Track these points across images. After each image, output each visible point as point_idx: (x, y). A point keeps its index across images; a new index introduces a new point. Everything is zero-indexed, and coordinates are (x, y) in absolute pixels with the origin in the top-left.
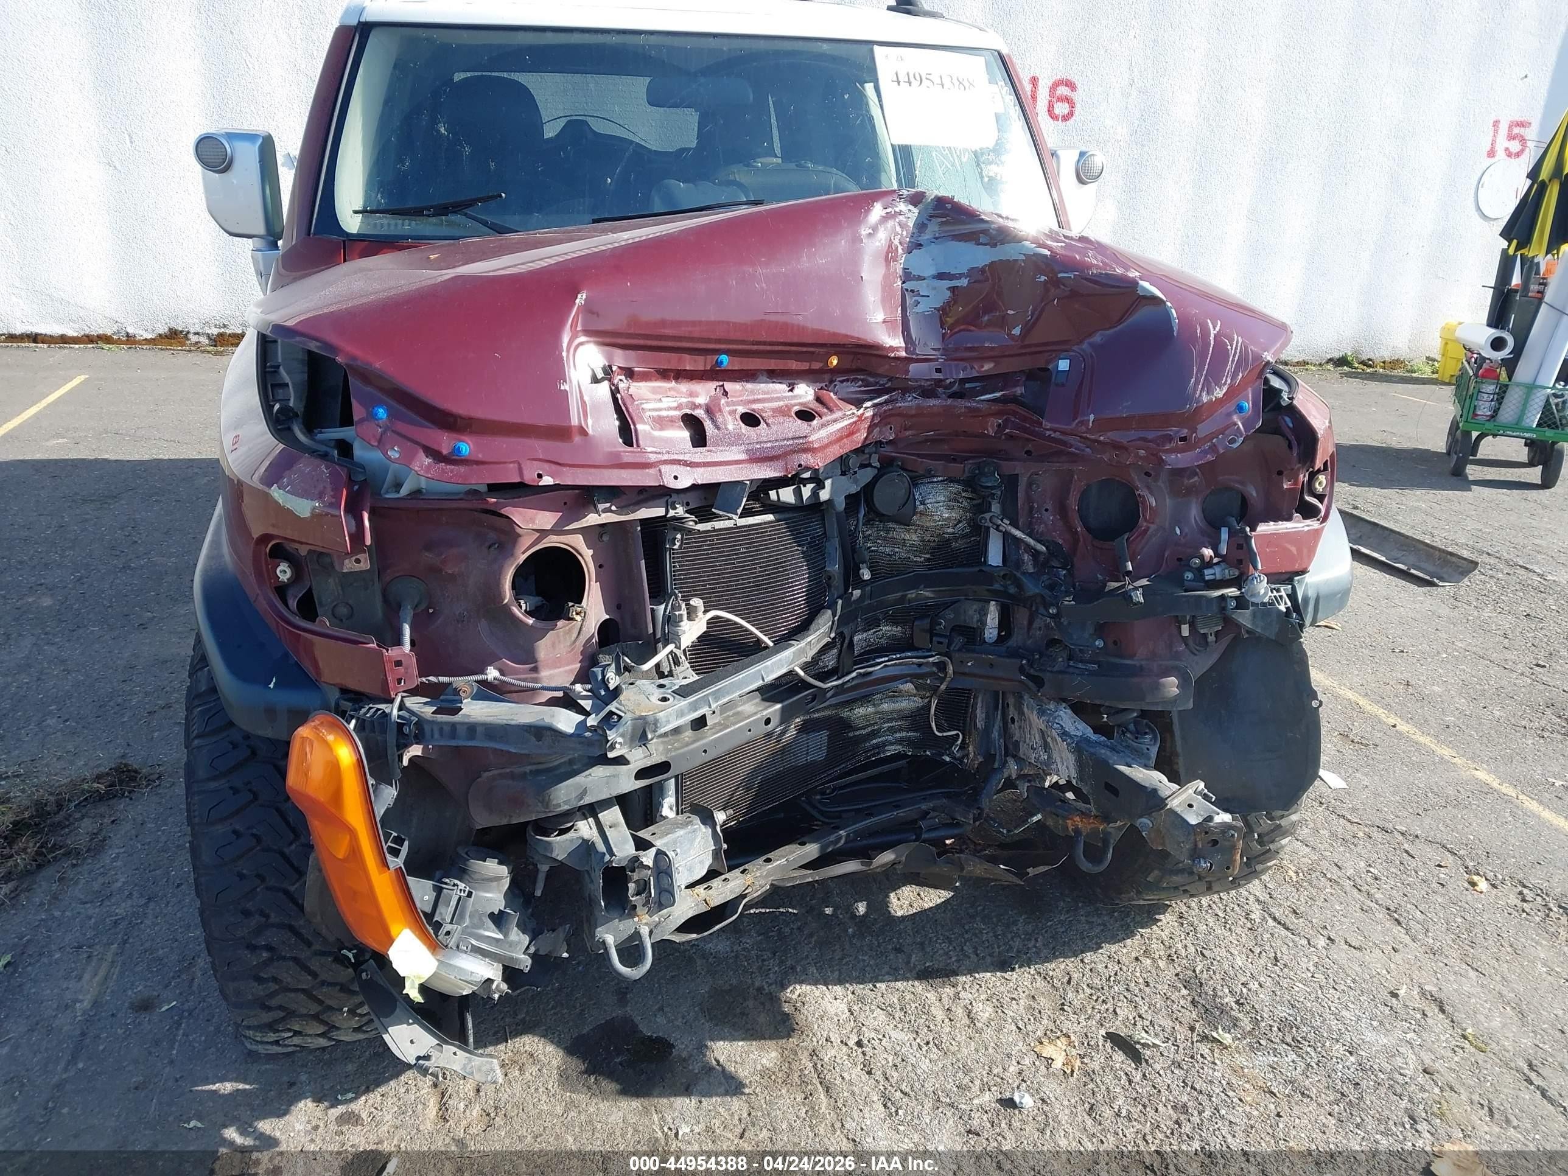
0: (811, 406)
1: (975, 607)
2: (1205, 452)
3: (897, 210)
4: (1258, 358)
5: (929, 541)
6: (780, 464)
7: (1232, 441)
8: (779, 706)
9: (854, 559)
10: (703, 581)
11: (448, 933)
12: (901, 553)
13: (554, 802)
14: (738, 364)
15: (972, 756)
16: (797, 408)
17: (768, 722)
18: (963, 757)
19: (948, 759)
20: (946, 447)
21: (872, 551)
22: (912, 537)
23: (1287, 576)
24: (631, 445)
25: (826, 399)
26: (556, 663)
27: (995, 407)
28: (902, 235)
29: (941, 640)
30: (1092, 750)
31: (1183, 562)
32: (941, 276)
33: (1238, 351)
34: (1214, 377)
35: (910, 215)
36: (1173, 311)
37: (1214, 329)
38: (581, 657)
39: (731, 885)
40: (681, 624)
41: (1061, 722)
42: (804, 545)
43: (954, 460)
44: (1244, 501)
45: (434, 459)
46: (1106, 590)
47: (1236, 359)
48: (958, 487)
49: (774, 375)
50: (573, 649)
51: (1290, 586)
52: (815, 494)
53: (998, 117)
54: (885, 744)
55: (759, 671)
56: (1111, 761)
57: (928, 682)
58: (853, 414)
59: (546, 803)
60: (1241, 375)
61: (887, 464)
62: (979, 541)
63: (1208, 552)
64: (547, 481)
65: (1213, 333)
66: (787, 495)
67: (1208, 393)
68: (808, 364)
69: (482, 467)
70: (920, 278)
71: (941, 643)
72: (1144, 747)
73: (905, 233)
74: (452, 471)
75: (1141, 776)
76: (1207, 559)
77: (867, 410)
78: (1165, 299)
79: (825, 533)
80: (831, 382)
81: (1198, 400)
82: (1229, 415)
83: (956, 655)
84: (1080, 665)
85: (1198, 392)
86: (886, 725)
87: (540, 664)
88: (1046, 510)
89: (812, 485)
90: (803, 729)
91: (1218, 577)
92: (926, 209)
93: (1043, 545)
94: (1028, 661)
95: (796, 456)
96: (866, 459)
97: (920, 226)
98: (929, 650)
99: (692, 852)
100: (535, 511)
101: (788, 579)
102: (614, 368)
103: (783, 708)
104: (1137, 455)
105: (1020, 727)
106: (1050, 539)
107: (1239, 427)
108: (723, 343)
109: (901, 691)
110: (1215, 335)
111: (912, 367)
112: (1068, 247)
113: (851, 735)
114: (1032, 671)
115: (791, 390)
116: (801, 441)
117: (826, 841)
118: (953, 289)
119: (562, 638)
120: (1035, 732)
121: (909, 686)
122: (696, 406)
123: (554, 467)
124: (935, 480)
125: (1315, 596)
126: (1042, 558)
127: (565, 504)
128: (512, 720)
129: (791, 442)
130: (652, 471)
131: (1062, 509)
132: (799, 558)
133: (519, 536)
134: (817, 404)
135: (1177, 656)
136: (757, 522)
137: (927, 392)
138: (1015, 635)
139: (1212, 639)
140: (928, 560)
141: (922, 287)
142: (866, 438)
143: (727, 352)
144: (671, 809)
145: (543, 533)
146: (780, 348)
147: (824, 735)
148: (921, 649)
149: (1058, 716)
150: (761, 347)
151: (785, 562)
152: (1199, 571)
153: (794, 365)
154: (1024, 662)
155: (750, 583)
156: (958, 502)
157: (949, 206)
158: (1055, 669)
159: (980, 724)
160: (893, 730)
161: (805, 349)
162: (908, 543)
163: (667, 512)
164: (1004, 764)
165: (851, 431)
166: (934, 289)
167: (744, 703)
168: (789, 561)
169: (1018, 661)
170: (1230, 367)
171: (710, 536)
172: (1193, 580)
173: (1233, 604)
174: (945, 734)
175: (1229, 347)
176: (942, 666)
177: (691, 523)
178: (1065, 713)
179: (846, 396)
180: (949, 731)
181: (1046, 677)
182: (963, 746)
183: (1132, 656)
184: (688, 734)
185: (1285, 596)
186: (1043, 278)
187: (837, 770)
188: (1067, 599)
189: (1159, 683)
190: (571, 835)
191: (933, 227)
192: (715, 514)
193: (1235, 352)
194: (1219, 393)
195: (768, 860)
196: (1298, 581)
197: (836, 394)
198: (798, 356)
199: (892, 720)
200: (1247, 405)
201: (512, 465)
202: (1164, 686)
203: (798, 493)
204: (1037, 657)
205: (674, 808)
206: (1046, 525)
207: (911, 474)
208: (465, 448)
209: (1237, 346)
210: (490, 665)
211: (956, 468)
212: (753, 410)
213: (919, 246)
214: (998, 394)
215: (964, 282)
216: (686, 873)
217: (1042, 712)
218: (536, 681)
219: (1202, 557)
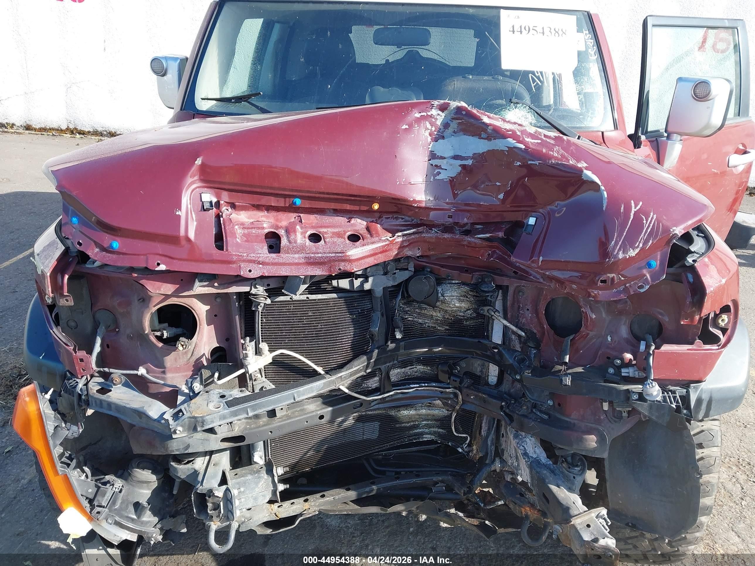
0: (361, 232)
1: (479, 362)
2: (619, 292)
3: (429, 114)
4: (667, 230)
5: (447, 318)
6: (326, 267)
7: (641, 287)
8: (330, 409)
9: (392, 324)
10: (282, 330)
11: (98, 513)
12: (429, 323)
13: (170, 449)
14: (308, 204)
15: (474, 452)
16: (349, 233)
17: (321, 417)
18: (469, 452)
19: (460, 450)
20: (463, 262)
21: (409, 320)
22: (438, 315)
23: (686, 382)
24: (222, 249)
25: (372, 229)
26: (177, 370)
27: (485, 243)
28: (431, 130)
29: (455, 379)
30: (538, 470)
31: (610, 360)
32: (456, 157)
33: (651, 225)
34: (630, 242)
35: (438, 117)
36: (605, 193)
37: (635, 208)
38: (193, 369)
39: (294, 507)
40: (247, 358)
41: (525, 446)
42: (354, 314)
43: (467, 271)
44: (660, 327)
45: (100, 249)
46: (553, 370)
47: (649, 230)
48: (466, 288)
49: (337, 212)
50: (188, 363)
51: (685, 390)
52: (362, 284)
53: (579, 53)
54: (422, 434)
55: (293, 394)
56: (547, 481)
57: (450, 402)
58: (388, 239)
59: (167, 449)
60: (651, 241)
61: (419, 270)
62: (484, 322)
63: (628, 356)
64: (163, 267)
65: (633, 210)
66: (344, 283)
67: (623, 253)
68: (358, 207)
69: (125, 256)
70: (442, 158)
71: (456, 381)
72: (572, 475)
73: (433, 129)
74: (109, 257)
75: (563, 495)
76: (627, 361)
77: (399, 238)
78: (600, 184)
79: (372, 308)
80: (380, 217)
81: (616, 256)
82: (641, 268)
83: (465, 390)
84: (538, 413)
85: (616, 251)
86: (424, 422)
87: (167, 370)
88: (528, 310)
89: (362, 279)
90: (359, 419)
91: (631, 375)
92: (450, 114)
93: (524, 332)
94: (507, 403)
95: (337, 263)
96: (405, 265)
97: (446, 125)
98: (448, 384)
99: (257, 490)
100: (161, 283)
101: (339, 334)
102: (222, 202)
103: (333, 410)
104: (571, 288)
105: (506, 441)
106: (528, 328)
107: (647, 278)
108: (295, 192)
109: (434, 404)
110: (635, 212)
111: (432, 213)
112: (543, 144)
113: (397, 426)
114: (507, 411)
115: (349, 222)
116: (340, 255)
117: (362, 490)
118: (464, 167)
119: (181, 357)
120: (512, 446)
121: (438, 402)
122: (277, 227)
123: (168, 259)
124: (454, 282)
125: (708, 399)
126: (522, 340)
127: (182, 280)
128: (128, 404)
129: (333, 255)
130: (234, 266)
131: (536, 312)
132: (349, 322)
133: (151, 297)
134: (366, 231)
135: (599, 422)
136: (326, 297)
137: (447, 229)
138: (504, 384)
139: (625, 415)
140: (446, 329)
141: (443, 163)
142: (397, 254)
143: (301, 197)
144: (261, 458)
145: (167, 297)
146: (336, 196)
147: (377, 424)
148: (443, 382)
149: (525, 441)
150: (322, 196)
151: (339, 324)
152: (618, 368)
153: (348, 207)
154: (503, 404)
155: (313, 334)
156: (467, 297)
157: (464, 113)
158: (520, 413)
159: (483, 433)
160: (428, 426)
161: (353, 198)
162: (435, 318)
163: (251, 289)
164: (493, 461)
165: (383, 251)
166: (451, 165)
167: (310, 404)
168: (342, 323)
169: (499, 402)
170: (643, 236)
171: (289, 304)
172: (614, 374)
173: (636, 397)
174: (460, 435)
175: (645, 222)
176: (456, 395)
177: (262, 299)
178: (530, 440)
179: (389, 227)
180: (463, 434)
181: (515, 417)
182: (470, 445)
183: (568, 416)
184: (265, 419)
185: (678, 397)
186: (519, 163)
187: (388, 445)
188: (527, 371)
189: (582, 438)
190: (189, 466)
191: (454, 125)
192: (283, 293)
193: (649, 226)
194: (632, 253)
195: (323, 496)
196: (694, 387)
197: (381, 225)
198: (352, 202)
199: (428, 420)
200: (655, 264)
201: (142, 257)
202: (586, 440)
203: (352, 283)
204: (513, 402)
205: (263, 458)
206: (527, 320)
207: (437, 276)
208: (116, 245)
209: (651, 221)
210: (141, 365)
211: (467, 277)
212: (320, 232)
213: (443, 138)
214: (488, 235)
215: (469, 162)
216: (252, 501)
217: (516, 436)
218: (163, 379)
219: (622, 359)
